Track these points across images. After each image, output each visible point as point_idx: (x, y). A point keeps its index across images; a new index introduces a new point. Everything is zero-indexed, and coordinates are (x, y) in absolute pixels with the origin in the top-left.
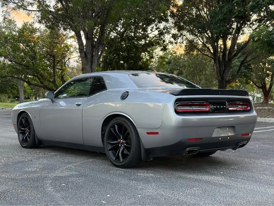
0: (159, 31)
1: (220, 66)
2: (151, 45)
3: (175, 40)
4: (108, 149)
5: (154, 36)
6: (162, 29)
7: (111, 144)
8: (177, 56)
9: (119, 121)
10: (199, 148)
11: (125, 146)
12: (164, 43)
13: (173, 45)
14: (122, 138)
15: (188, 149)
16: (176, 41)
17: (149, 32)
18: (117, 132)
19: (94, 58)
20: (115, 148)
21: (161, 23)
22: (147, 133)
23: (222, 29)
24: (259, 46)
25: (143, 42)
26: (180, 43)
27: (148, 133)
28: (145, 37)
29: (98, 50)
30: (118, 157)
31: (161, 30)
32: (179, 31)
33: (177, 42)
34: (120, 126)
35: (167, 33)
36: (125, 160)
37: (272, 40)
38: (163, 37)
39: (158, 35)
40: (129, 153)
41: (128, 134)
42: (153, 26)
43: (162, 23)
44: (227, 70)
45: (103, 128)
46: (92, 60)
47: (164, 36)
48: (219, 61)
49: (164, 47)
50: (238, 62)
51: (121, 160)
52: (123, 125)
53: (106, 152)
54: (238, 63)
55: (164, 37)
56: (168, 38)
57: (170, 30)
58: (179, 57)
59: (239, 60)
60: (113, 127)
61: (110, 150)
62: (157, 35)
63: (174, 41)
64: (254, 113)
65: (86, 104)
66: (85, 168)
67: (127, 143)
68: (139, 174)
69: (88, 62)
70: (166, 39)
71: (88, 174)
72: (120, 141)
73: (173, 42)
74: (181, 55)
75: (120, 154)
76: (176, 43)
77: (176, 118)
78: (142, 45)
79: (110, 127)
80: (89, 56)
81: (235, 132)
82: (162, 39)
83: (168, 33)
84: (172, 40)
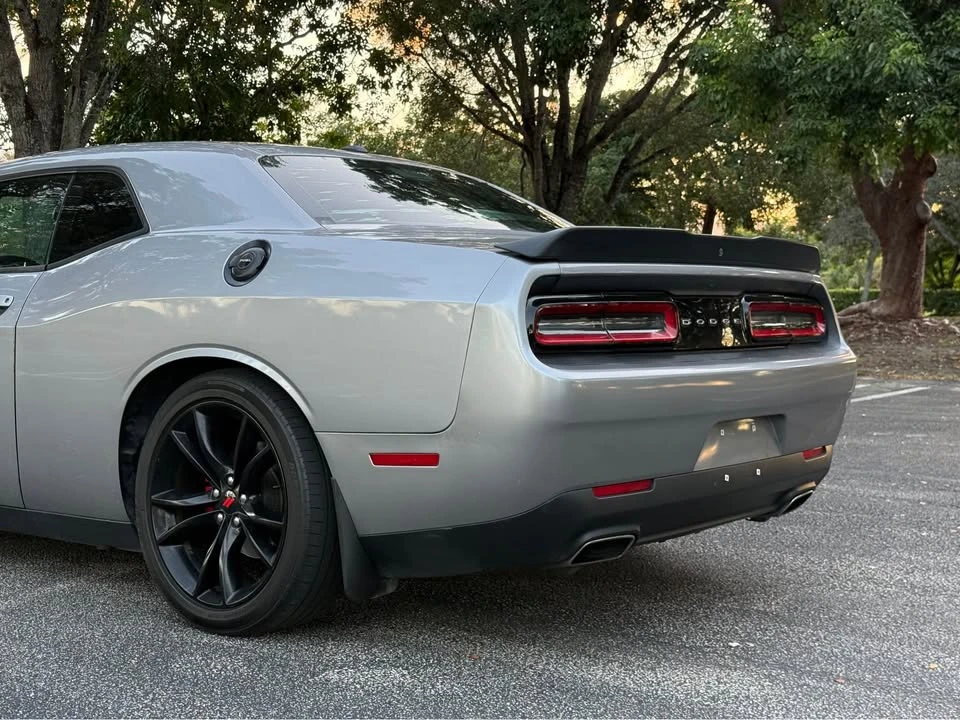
0: (321, 37)
1: (548, 177)
2: (293, 87)
3: (382, 74)
4: (158, 537)
5: (303, 54)
6: (335, 29)
7: (171, 509)
8: (381, 137)
9: (219, 393)
10: (638, 529)
11: (247, 521)
12: (339, 81)
13: (373, 93)
14: (231, 479)
15: (588, 539)
16: (387, 77)
17: (284, 36)
18: (208, 448)
19: (65, 123)
20: (197, 533)
21: (330, 7)
22: (373, 456)
23: (579, 28)
24: (727, 89)
25: (260, 76)
26: (400, 87)
27: (379, 459)
28: (268, 56)
29: (82, 95)
30: (209, 580)
31: (328, 33)
32: (397, 38)
33: (389, 80)
34: (225, 420)
35: (353, 46)
36: (250, 598)
37: (779, 68)
38: (336, 61)
39: (319, 52)
40: (271, 561)
41: (270, 459)
42: (299, 18)
43: (334, 7)
44: (573, 191)
45: (129, 428)
46: (57, 132)
47: (340, 58)
48: (545, 157)
49: (340, 97)
50: (597, 166)
51: (231, 593)
52: (241, 414)
53: (146, 548)
54: (597, 169)
55: (340, 61)
56: (354, 64)
57: (363, 35)
58: (387, 141)
59: (601, 159)
60: (186, 423)
61: (167, 541)
62: (315, 51)
63: (378, 78)
64: (843, 353)
65: (35, 307)
66: (30, 648)
67: (257, 507)
68: (333, 676)
69: (42, 138)
70: (350, 69)
71: (48, 693)
72: (222, 496)
73: (373, 82)
74: (397, 135)
75: (222, 563)
76: (386, 86)
77: (537, 376)
78: (255, 87)
79: (169, 424)
80: (44, 115)
81: (780, 440)
82: (332, 67)
83: (356, 44)
84: (371, 72)
